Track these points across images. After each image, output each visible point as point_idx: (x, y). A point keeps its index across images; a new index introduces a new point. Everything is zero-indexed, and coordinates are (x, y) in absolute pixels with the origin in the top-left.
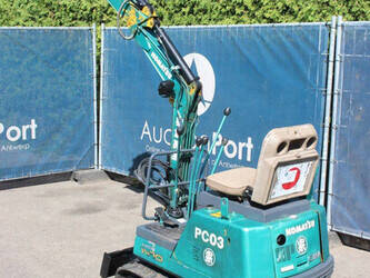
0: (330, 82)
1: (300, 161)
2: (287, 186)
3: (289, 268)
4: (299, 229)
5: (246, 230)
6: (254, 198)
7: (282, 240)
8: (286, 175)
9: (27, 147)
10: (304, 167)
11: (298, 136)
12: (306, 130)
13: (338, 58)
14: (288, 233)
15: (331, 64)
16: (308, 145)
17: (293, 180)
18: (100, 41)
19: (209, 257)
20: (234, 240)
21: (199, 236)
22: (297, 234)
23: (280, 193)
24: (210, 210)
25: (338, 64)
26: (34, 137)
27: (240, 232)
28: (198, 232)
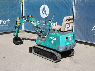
0: (73, 10)
1: (70, 23)
2: (68, 28)
3: (68, 43)
4: (70, 36)
5: (60, 36)
6: (61, 30)
7: (67, 38)
8: (67, 26)
9: (8, 25)
10: (71, 24)
11: (70, 18)
12: (71, 17)
13: (75, 5)
14: (68, 37)
15: (73, 6)
16: (72, 20)
17: (69, 27)
18: (23, 2)
19: (53, 42)
20: (58, 38)
21: (51, 38)
22: (70, 37)
23: (66, 29)
24: (52, 33)
25: (75, 6)
26: (9, 23)
27: (59, 37)
28: (50, 37)
